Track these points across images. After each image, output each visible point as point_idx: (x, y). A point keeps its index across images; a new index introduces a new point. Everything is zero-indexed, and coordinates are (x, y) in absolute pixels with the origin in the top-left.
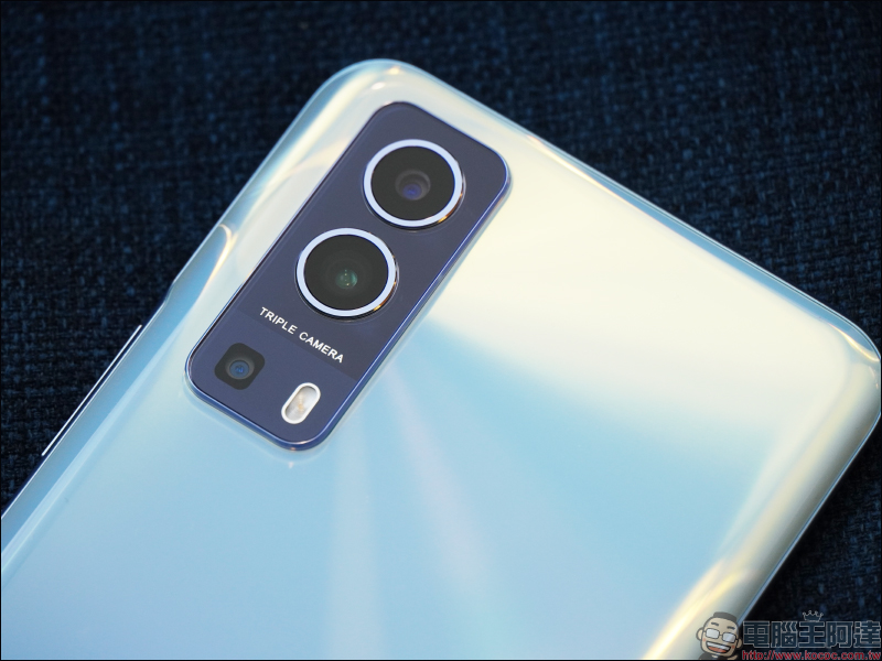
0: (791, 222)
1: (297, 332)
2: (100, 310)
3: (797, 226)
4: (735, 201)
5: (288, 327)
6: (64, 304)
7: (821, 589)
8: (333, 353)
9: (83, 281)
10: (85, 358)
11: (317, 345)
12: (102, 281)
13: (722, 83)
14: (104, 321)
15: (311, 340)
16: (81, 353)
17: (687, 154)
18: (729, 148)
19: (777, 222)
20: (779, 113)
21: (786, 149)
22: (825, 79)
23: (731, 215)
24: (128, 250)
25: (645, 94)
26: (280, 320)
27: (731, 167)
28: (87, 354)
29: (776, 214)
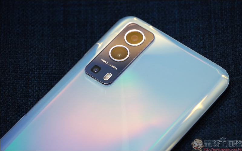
0: (213, 52)
1: (108, 64)
2: (69, 61)
3: (214, 53)
4: (202, 48)
5: (106, 63)
6: (62, 59)
7: (213, 120)
8: (115, 68)
9: (66, 56)
10: (65, 70)
11: (112, 66)
12: (70, 56)
13: (201, 25)
14: (70, 63)
15: (111, 65)
16: (64, 69)
17: (193, 39)
18: (201, 38)
19: (210, 52)
20: (212, 31)
21: (213, 38)
22: (222, 25)
23: (201, 50)
24: (76, 51)
25: (185, 27)
26: (105, 61)
27: (201, 41)
28: (66, 69)
29: (210, 50)
